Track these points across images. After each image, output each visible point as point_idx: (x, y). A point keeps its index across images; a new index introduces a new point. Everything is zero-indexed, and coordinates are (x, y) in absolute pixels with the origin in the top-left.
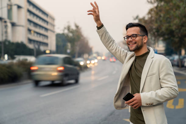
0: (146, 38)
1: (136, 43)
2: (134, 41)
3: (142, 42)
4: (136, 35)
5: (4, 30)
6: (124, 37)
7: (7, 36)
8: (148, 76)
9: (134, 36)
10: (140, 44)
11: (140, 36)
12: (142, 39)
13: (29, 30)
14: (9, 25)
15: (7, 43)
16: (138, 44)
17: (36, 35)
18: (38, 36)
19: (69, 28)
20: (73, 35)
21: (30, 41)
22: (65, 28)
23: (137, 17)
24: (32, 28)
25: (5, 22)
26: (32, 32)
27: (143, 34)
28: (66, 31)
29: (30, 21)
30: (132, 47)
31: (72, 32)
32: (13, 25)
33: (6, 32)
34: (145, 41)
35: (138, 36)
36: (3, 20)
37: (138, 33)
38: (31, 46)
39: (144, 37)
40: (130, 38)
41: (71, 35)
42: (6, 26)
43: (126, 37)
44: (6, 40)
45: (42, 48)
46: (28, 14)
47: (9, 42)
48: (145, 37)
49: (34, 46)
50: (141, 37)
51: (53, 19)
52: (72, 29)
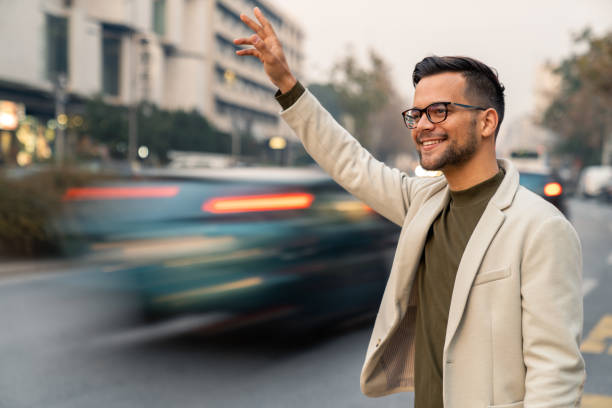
0: (491, 118)
1: (445, 138)
2: (438, 131)
3: (473, 136)
4: (446, 104)
5: (140, 69)
6: (404, 114)
7: (146, 90)
8: (478, 281)
9: (440, 111)
10: (462, 142)
11: (463, 111)
12: (474, 123)
13: (220, 71)
14: (156, 52)
15: (147, 112)
16: (455, 142)
17: (240, 86)
18: (248, 89)
19: (349, 67)
20: (365, 90)
21: (222, 105)
22: (337, 67)
23: (586, 34)
24: (230, 63)
25: (144, 42)
26: (229, 78)
27: (476, 100)
28: (340, 78)
29: (222, 40)
30: (429, 154)
31: (361, 79)
32: (169, 51)
33: (146, 77)
34: (487, 132)
35: (453, 111)
36: (138, 38)
37: (454, 96)
38: (223, 123)
39: (484, 113)
40: (424, 116)
41: (355, 89)
42: (146, 57)
43: (410, 113)
44: (144, 103)
45: (260, 131)
46: (217, 15)
47: (154, 108)
48: (488, 115)
49: (234, 124)
50: (468, 116)
51: (298, 34)
52: (362, 72)
